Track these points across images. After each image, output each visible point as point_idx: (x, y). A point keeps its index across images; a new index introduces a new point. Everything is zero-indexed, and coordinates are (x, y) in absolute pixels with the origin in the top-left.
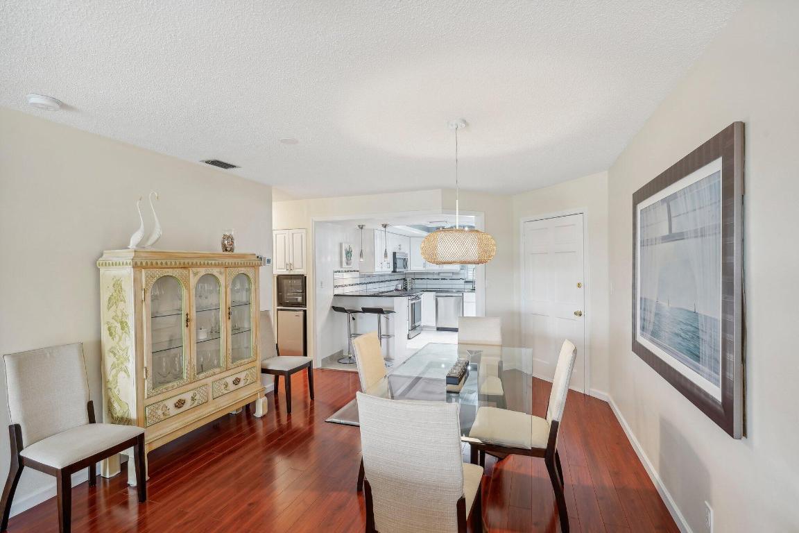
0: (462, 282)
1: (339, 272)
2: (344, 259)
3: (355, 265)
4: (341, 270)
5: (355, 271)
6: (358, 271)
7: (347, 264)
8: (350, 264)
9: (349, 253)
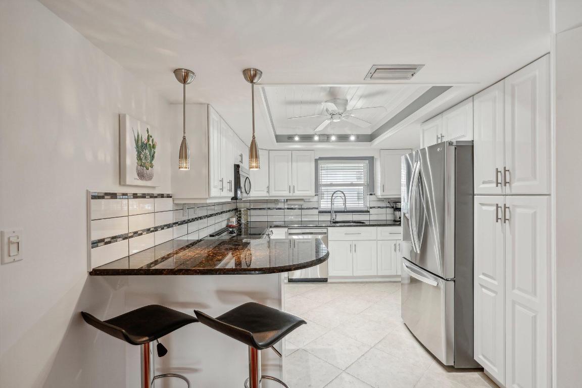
0: (316, 212)
1: (114, 196)
2: (131, 159)
3: (161, 179)
4: (119, 190)
5: (162, 196)
6: (169, 196)
7: (141, 176)
8: (150, 178)
9: (145, 148)
